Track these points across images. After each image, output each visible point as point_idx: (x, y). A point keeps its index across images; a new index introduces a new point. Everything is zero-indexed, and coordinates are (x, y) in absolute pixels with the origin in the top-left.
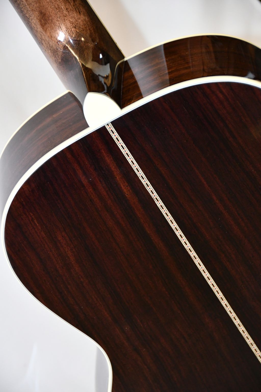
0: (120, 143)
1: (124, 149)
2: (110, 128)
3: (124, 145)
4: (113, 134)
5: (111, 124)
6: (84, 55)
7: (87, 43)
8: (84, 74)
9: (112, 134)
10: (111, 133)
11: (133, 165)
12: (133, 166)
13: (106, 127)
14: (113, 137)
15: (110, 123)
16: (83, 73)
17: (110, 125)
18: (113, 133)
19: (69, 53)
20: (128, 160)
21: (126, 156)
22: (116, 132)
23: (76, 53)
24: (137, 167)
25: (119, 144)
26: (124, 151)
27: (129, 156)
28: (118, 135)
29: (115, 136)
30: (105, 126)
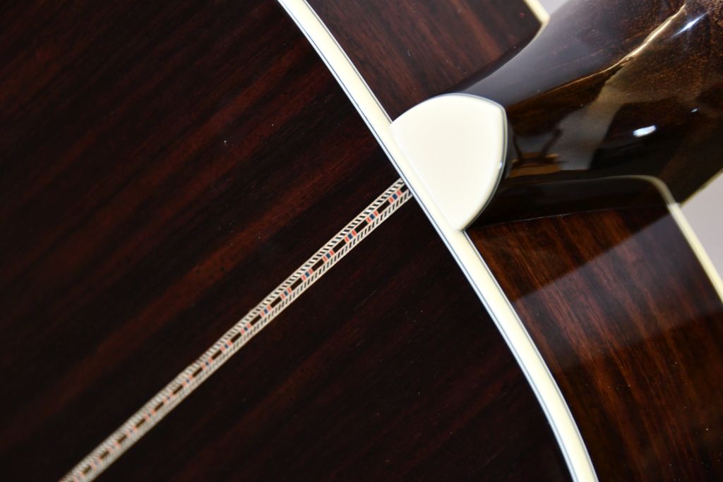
0: (350, 237)
1: (336, 249)
2: (395, 197)
3: (346, 250)
4: (376, 208)
5: (408, 198)
6: (657, 71)
7: (702, 76)
8: (582, 79)
9: (377, 205)
10: (380, 201)
11: (289, 286)
12: (285, 285)
13: (395, 184)
14: (367, 210)
15: (411, 196)
16: (588, 75)
17: (403, 195)
18: (380, 210)
19: (657, 14)
20: (303, 267)
21: (312, 261)
22: (384, 219)
23: (659, 40)
24: (284, 300)
25: (347, 234)
26: (327, 252)
27: (314, 268)
28: (376, 226)
29: (373, 217)
30: (399, 180)
